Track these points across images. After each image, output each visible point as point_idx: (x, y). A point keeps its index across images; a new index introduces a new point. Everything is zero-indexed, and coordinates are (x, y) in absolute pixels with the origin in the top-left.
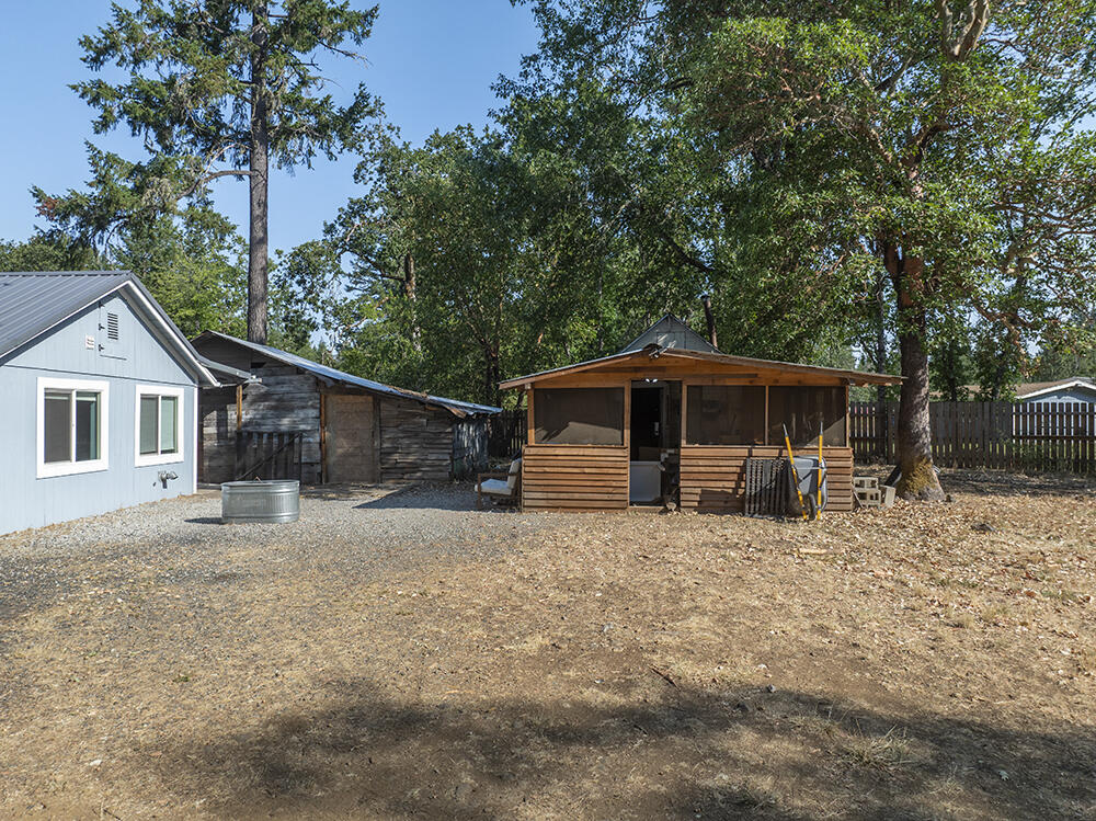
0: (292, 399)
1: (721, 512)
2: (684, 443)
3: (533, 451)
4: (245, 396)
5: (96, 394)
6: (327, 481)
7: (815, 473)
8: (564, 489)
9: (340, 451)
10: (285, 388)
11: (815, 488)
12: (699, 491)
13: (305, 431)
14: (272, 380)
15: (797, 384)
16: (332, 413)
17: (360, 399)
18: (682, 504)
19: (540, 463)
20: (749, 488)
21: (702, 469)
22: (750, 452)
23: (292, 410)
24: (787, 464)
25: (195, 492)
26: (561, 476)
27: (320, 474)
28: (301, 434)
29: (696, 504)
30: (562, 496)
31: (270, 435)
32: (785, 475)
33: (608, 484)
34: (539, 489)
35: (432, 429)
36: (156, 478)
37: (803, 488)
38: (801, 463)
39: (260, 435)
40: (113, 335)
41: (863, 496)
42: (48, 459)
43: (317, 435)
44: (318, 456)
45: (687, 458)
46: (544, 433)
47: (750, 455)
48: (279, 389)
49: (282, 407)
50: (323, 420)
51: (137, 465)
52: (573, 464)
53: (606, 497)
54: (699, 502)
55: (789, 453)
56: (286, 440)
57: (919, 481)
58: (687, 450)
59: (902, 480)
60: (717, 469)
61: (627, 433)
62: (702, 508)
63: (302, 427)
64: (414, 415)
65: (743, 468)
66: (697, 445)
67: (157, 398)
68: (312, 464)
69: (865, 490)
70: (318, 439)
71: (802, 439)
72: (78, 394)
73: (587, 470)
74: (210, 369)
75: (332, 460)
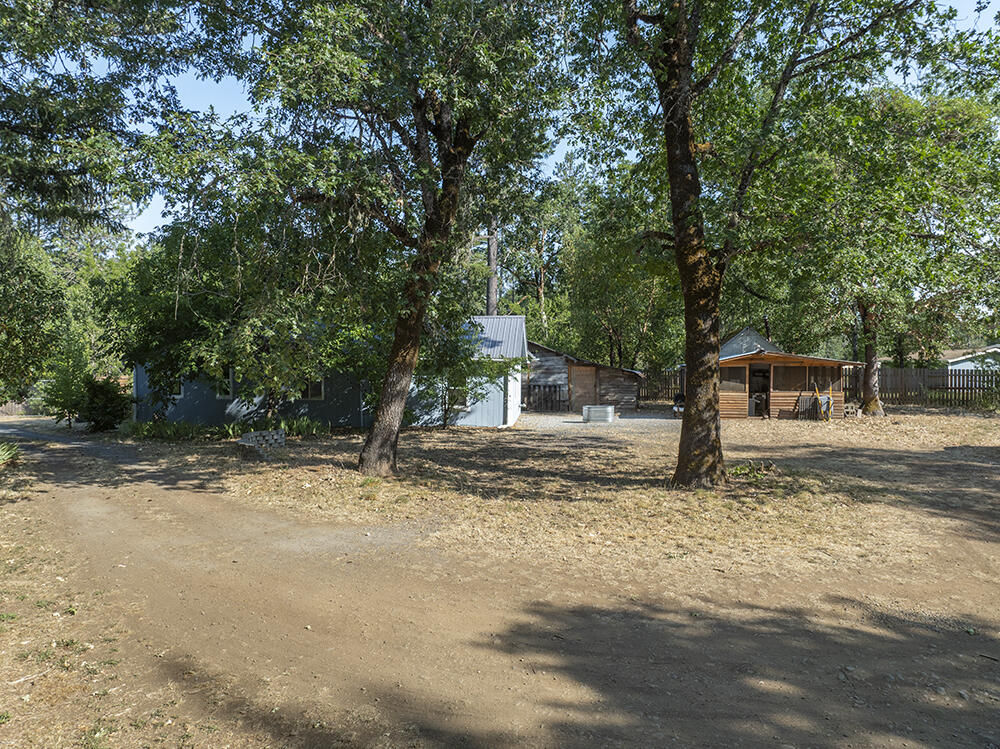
0: (554, 368)
1: (789, 419)
2: (772, 390)
4: (530, 367)
6: (572, 409)
7: (828, 403)
9: (578, 394)
10: (550, 363)
11: (828, 409)
12: (778, 410)
13: (561, 384)
15: (820, 366)
16: (573, 375)
17: (589, 368)
18: (771, 416)
20: (801, 408)
21: (780, 401)
22: (800, 394)
23: (553, 374)
24: (816, 399)
27: (568, 406)
28: (560, 386)
29: (777, 416)
31: (545, 387)
32: (815, 403)
33: (739, 407)
35: (626, 383)
37: (824, 409)
38: (822, 398)
39: (539, 386)
41: (848, 413)
43: (567, 386)
44: (567, 397)
45: (773, 396)
48: (547, 364)
49: (549, 372)
50: (569, 379)
53: (740, 413)
54: (779, 415)
55: (817, 394)
56: (553, 389)
57: (872, 407)
58: (773, 393)
59: (865, 406)
60: (785, 401)
61: (747, 386)
62: (780, 417)
63: (559, 382)
64: (617, 377)
65: (797, 401)
66: (777, 391)
68: (564, 401)
69: (849, 410)
70: (567, 389)
71: (823, 388)
73: (730, 402)
75: (573, 398)
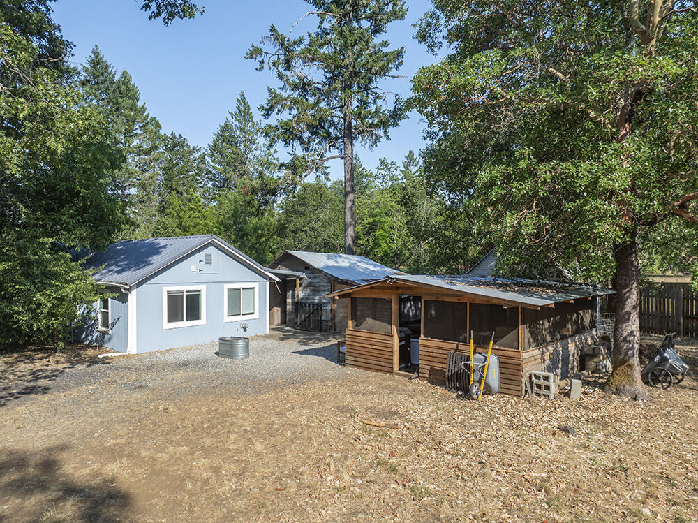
0: (320, 286)
2: (422, 336)
3: (350, 333)
4: (301, 285)
5: (200, 291)
6: (335, 330)
8: (364, 356)
9: (341, 315)
10: (317, 280)
12: (429, 368)
13: (324, 303)
14: (312, 276)
15: (486, 303)
18: (420, 375)
19: (353, 340)
20: (448, 371)
21: (431, 354)
22: (457, 347)
23: (319, 292)
25: (268, 332)
26: (362, 349)
27: (331, 326)
28: (323, 305)
29: (427, 376)
30: (363, 360)
31: (310, 305)
33: (383, 356)
34: (352, 355)
36: (239, 327)
38: (478, 358)
39: (306, 304)
40: (209, 263)
41: (539, 387)
42: (169, 321)
43: (329, 305)
44: (330, 316)
45: (423, 346)
46: (355, 323)
47: (457, 349)
48: (315, 280)
49: (316, 291)
51: (225, 321)
52: (367, 342)
53: (383, 364)
54: (429, 375)
55: (472, 351)
56: (316, 307)
58: (423, 341)
60: (438, 355)
62: (431, 379)
63: (324, 301)
66: (429, 338)
67: (240, 290)
68: (327, 321)
69: (541, 382)
70: (330, 308)
72: (186, 292)
73: (374, 347)
74: (273, 273)
75: (337, 319)
